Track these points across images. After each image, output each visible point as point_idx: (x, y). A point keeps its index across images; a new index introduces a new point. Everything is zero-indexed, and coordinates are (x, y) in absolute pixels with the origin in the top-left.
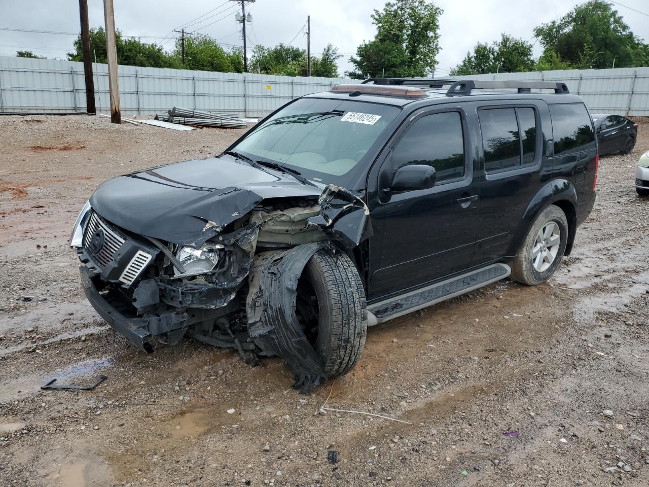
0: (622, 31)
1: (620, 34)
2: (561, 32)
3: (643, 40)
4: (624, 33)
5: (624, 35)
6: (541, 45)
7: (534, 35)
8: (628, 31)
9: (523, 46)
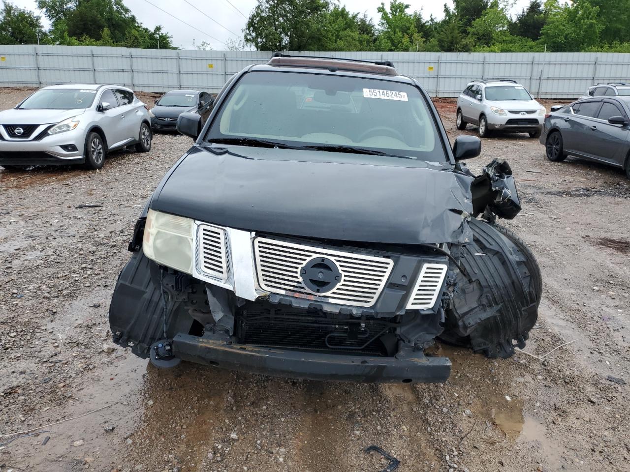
0: (124, 13)
1: (123, 16)
2: (65, 7)
3: (141, 23)
4: (127, 16)
5: (127, 17)
6: (46, 18)
7: (37, 7)
8: (130, 14)
9: (30, 17)
